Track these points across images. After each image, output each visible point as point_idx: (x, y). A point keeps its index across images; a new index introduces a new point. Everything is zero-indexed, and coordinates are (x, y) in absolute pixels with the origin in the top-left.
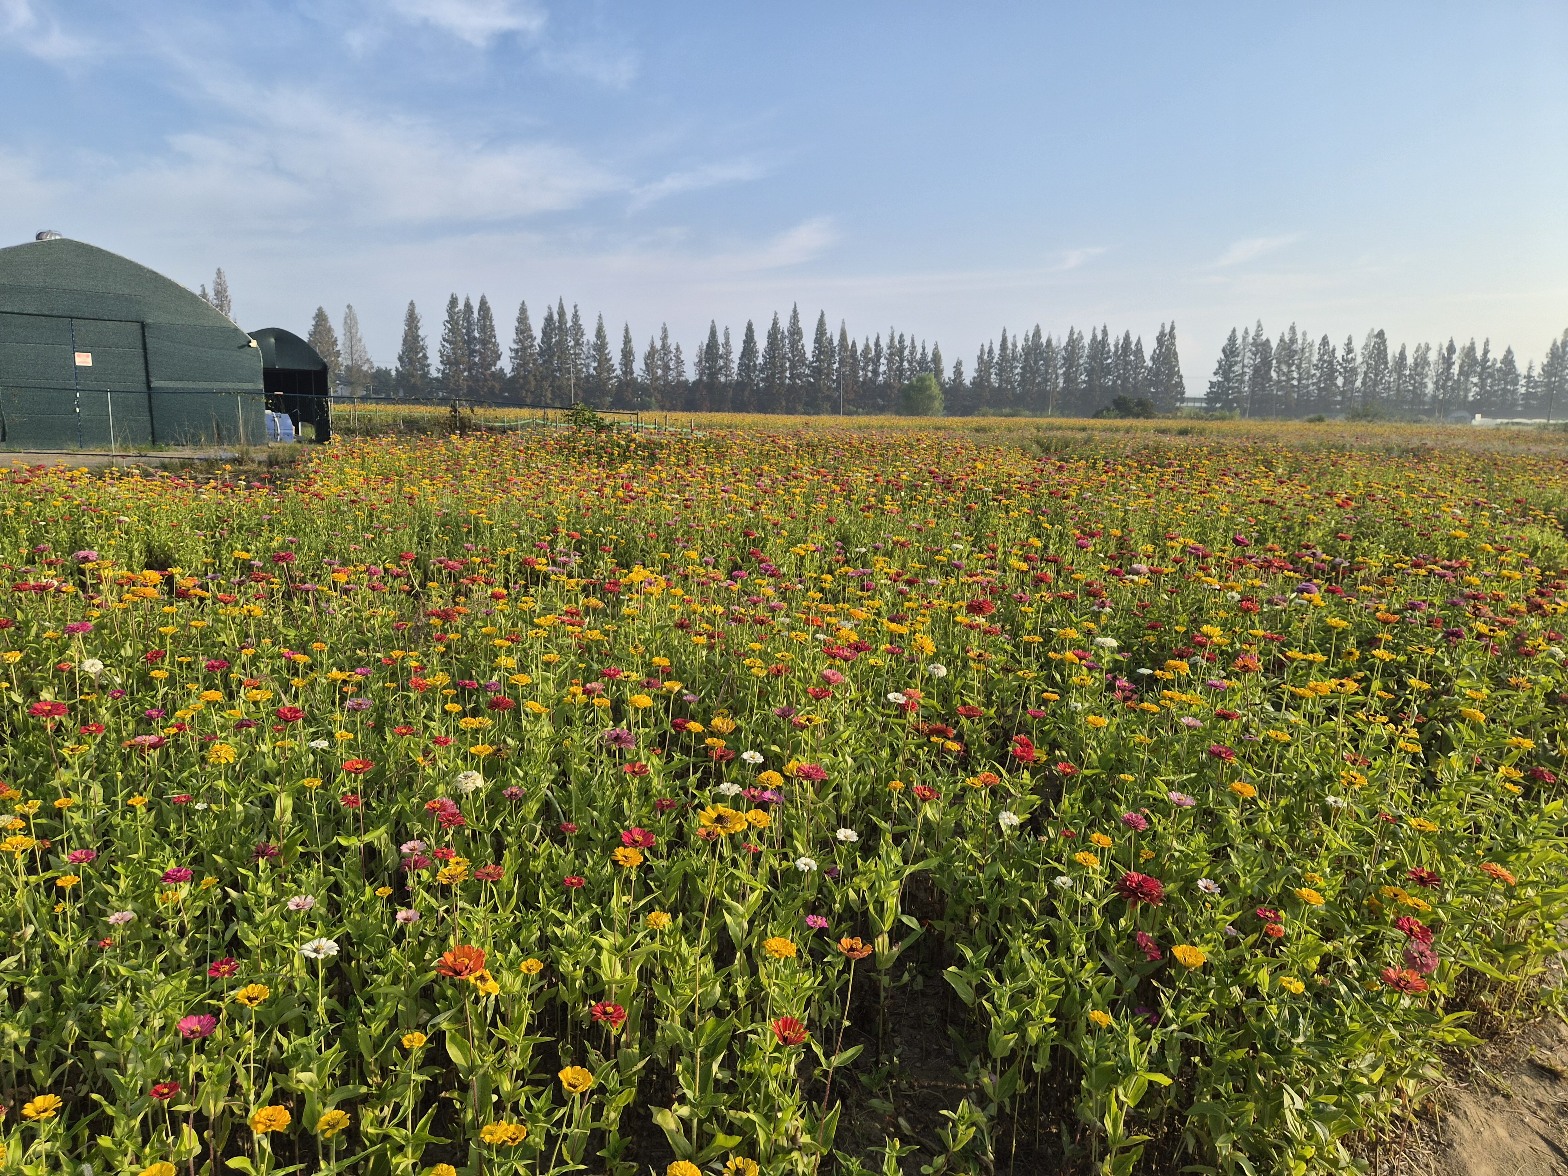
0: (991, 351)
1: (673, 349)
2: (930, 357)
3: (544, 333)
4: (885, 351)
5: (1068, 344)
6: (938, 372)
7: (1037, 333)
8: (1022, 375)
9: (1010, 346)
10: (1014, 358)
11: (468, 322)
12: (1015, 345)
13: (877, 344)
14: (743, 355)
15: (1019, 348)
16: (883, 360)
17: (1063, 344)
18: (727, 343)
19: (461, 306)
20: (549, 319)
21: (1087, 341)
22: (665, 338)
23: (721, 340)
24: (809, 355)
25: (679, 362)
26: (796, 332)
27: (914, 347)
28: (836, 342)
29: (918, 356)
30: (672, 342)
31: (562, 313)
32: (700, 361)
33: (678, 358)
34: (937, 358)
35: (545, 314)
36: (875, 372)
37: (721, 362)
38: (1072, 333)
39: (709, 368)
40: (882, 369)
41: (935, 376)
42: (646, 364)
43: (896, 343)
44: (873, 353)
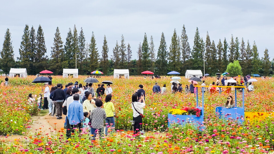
1: (126, 46)
2: (252, 48)
3: (67, 40)
4: (229, 45)
6: (256, 55)
11: (32, 36)
13: (225, 42)
14: (160, 48)
16: (228, 49)
18: (152, 43)
19: (30, 29)
20: (70, 34)
22: (123, 41)
23: (149, 42)
24: (192, 48)
25: (129, 51)
26: (185, 37)
27: (243, 43)
29: (246, 47)
31: (75, 32)
32: (140, 51)
33: (129, 50)
34: (255, 48)
35: (68, 32)
36: (225, 55)
37: (149, 51)
39: (144, 54)
40: (228, 53)
41: (255, 56)
42: (114, 53)
43: (235, 41)
44: (223, 46)
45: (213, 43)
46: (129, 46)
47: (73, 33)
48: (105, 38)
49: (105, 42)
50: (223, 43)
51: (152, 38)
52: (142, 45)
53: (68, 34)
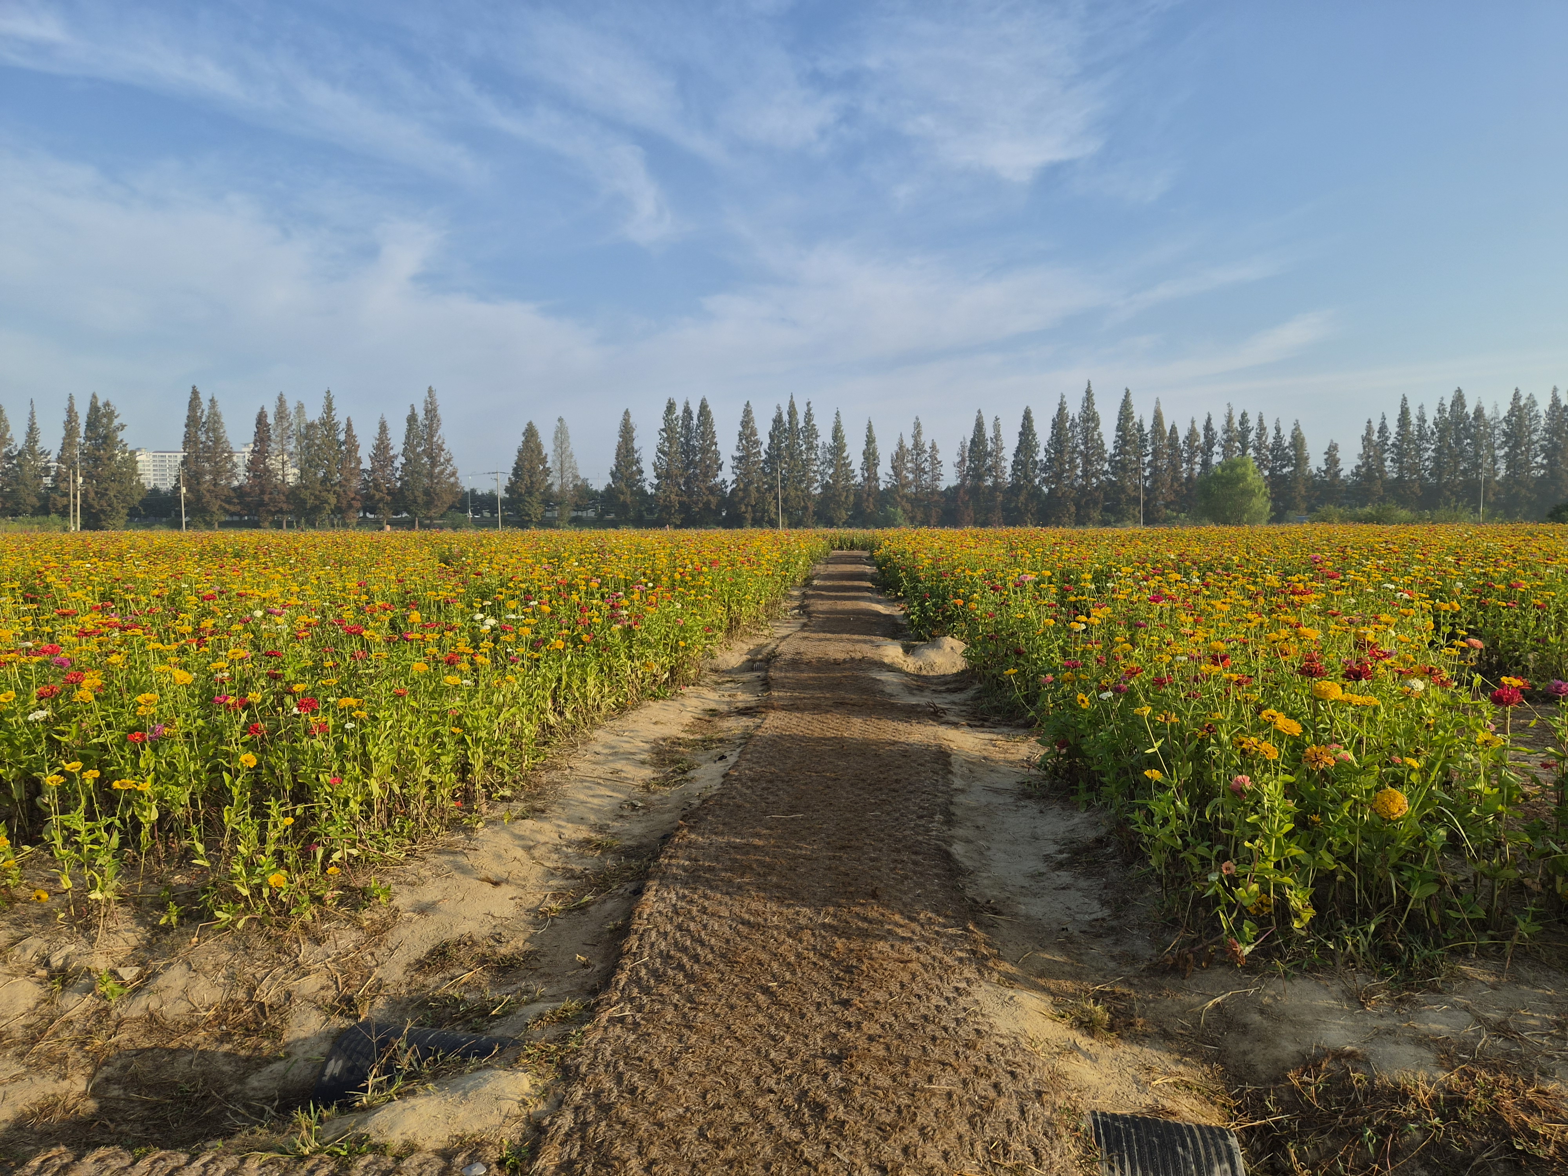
0: (1383, 429)
1: (927, 447)
2: (1287, 440)
3: (771, 437)
4: (1220, 435)
5: (1511, 413)
7: (1459, 400)
8: (1436, 460)
9: (1414, 420)
10: (1422, 437)
11: (687, 429)
12: (1422, 419)
13: (1208, 428)
14: (1019, 450)
15: (1430, 423)
16: (1216, 449)
17: (1504, 413)
18: (997, 437)
19: (679, 411)
20: (778, 421)
21: (1543, 406)
22: (917, 435)
23: (989, 433)
24: (1109, 447)
25: (935, 463)
26: (1090, 418)
27: (1262, 428)
28: (1147, 428)
29: (1270, 441)
30: (926, 440)
31: (792, 413)
32: (963, 460)
33: (933, 457)
34: (1298, 441)
35: (774, 415)
36: (1206, 465)
37: (989, 462)
38: (1517, 397)
39: (974, 470)
40: (1216, 459)
41: (1296, 466)
42: (893, 467)
43: (1236, 424)
44: (1202, 439)
45: (1173, 429)
46: (933, 447)
47: (785, 417)
48: (870, 429)
49: (870, 440)
50: (1201, 431)
52: (968, 444)
53: (774, 421)
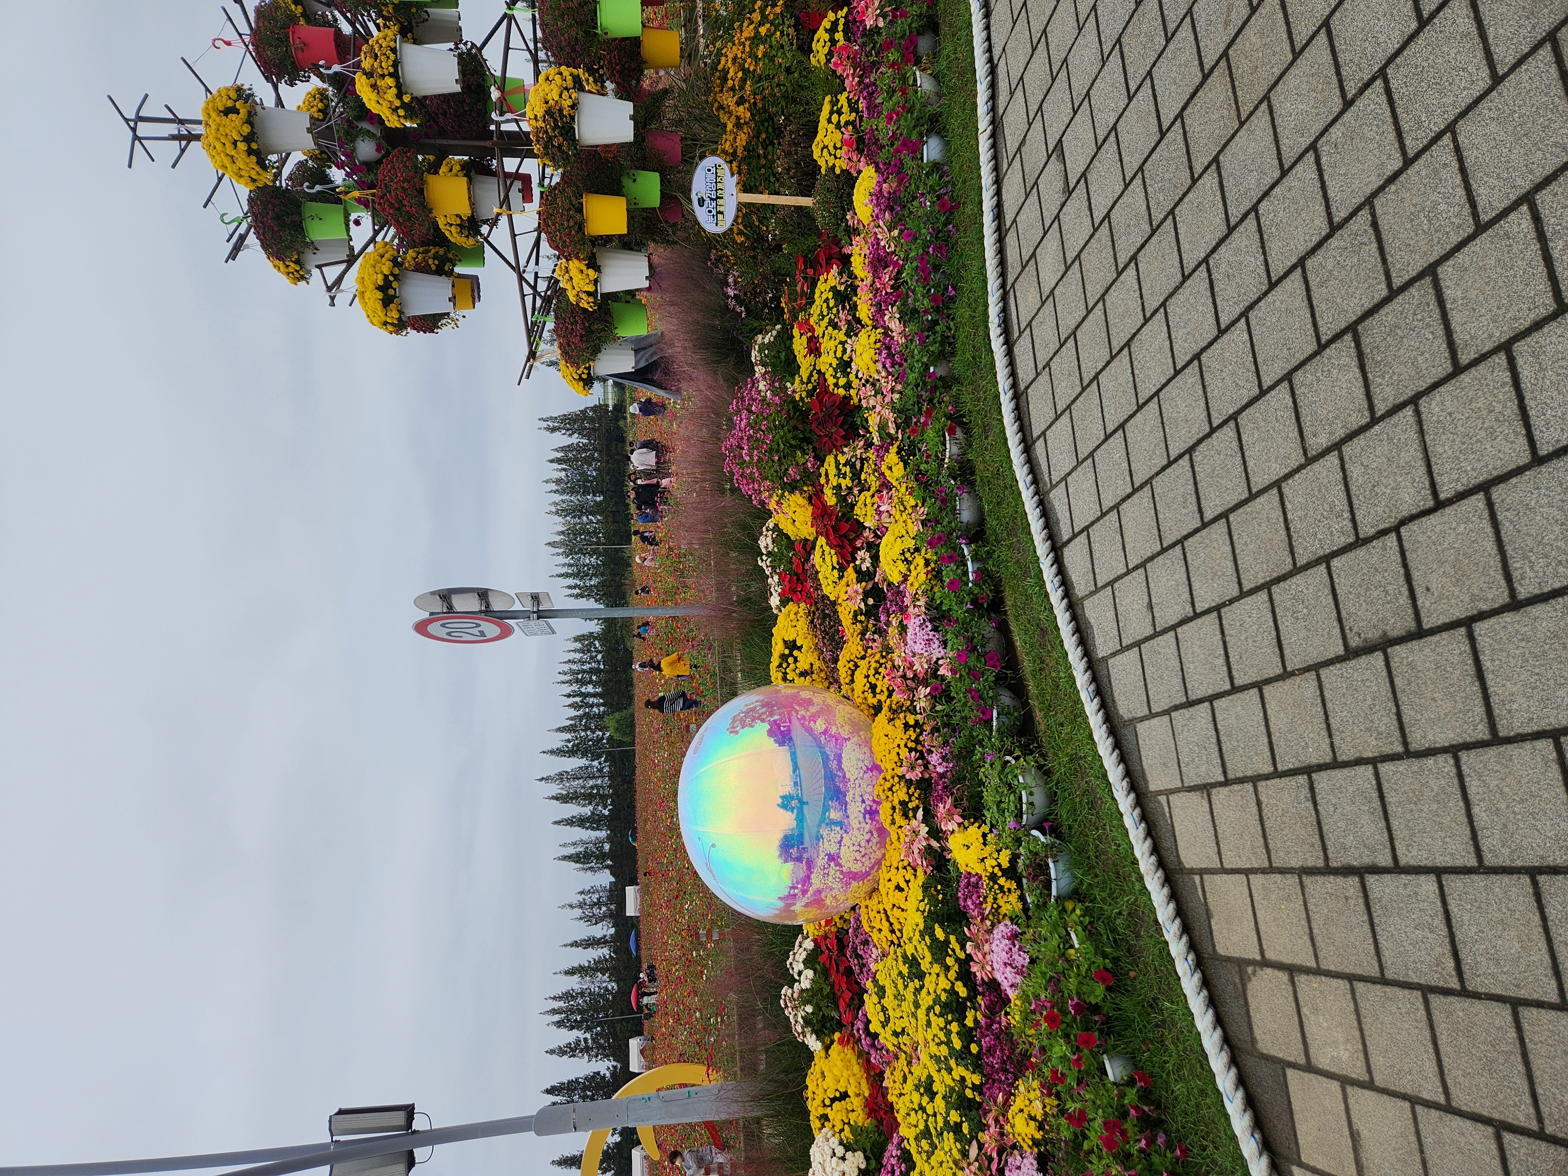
5: (561, 515)
6: (592, 636)
8: (591, 555)
9: (565, 569)
10: (576, 564)
12: (564, 565)
16: (583, 690)
18: (574, 844)
20: (559, 1024)
23: (571, 851)
24: (583, 762)
26: (561, 777)
28: (568, 736)
45: (571, 719)
49: (575, 944)
50: (571, 700)
51: (564, 845)
52: (579, 865)
53: (559, 1027)
